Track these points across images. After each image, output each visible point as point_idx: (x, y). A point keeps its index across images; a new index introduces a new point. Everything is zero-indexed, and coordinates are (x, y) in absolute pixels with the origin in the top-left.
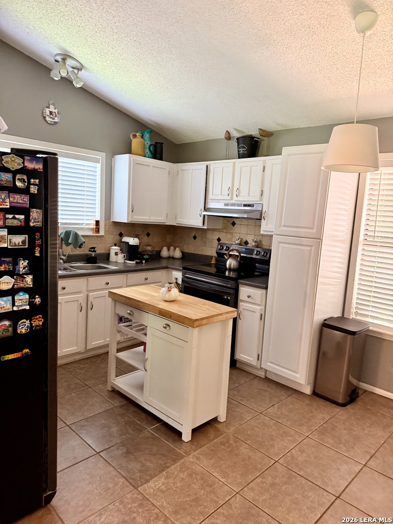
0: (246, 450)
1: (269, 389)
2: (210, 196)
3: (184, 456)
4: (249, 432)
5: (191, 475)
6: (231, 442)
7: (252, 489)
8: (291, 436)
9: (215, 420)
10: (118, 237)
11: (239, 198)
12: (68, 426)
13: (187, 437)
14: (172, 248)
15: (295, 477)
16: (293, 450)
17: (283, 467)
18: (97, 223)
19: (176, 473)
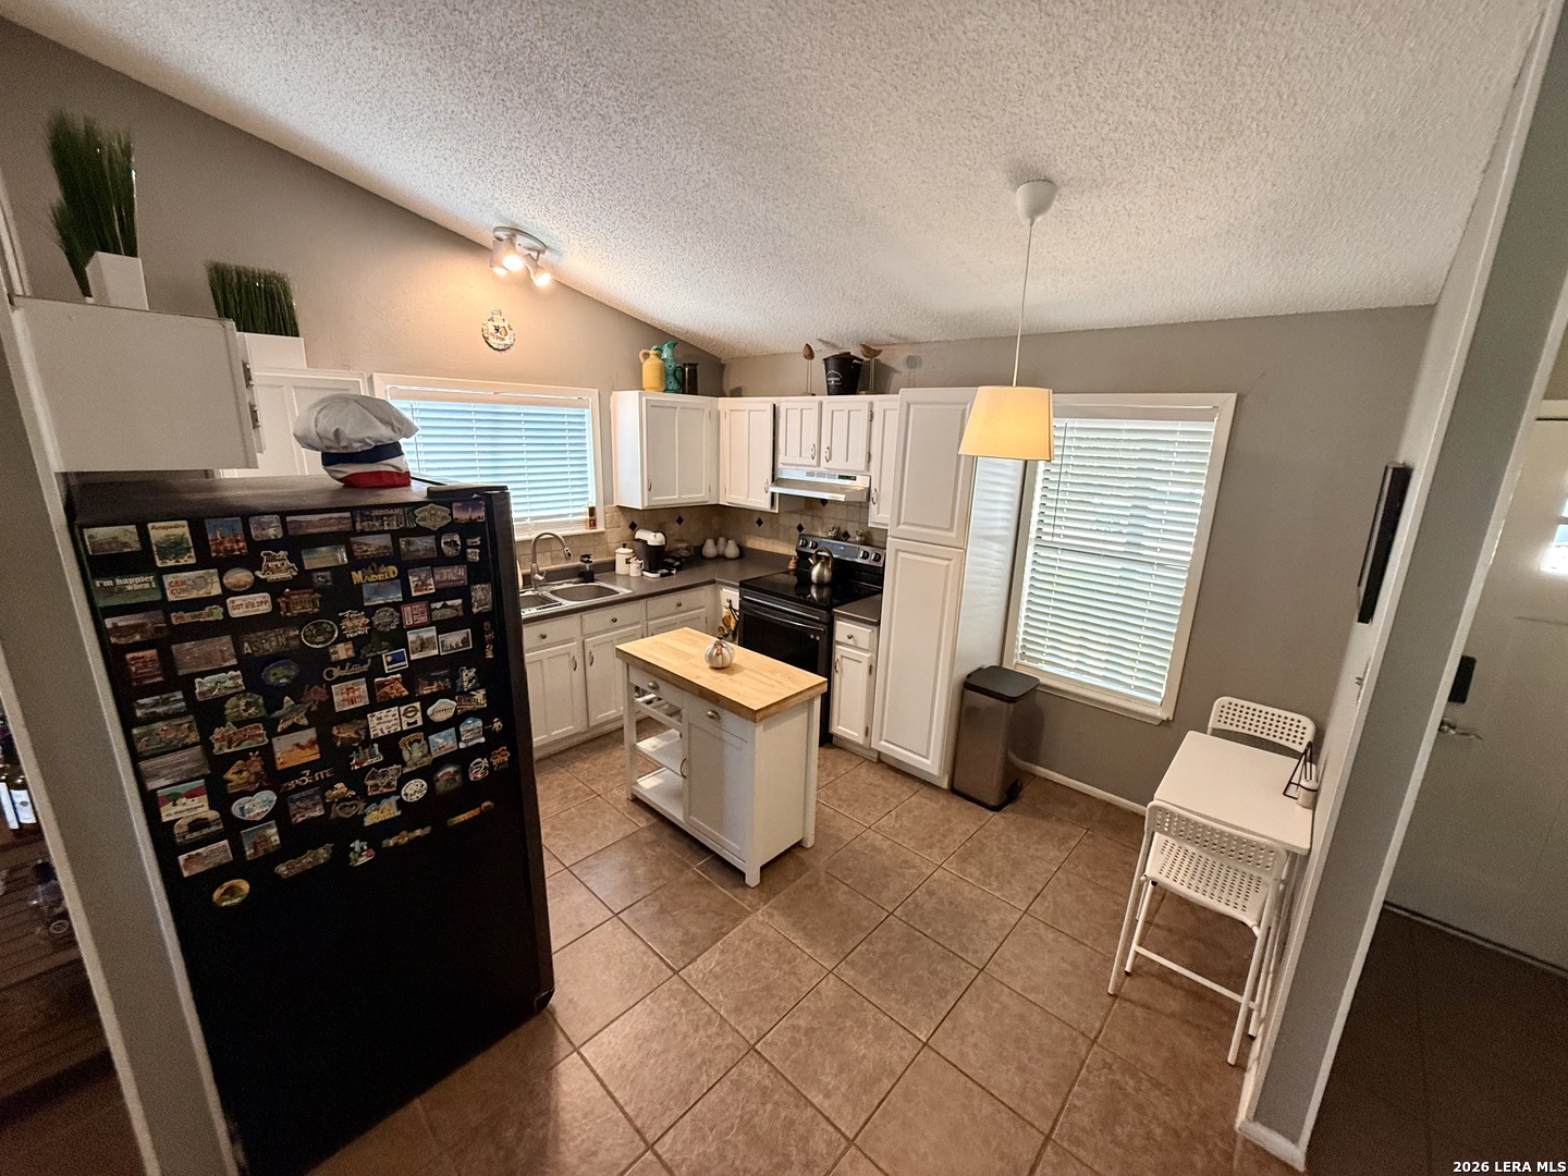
0: (844, 896)
1: (883, 782)
2: (781, 458)
3: (748, 911)
4: (850, 863)
5: (759, 945)
6: (822, 883)
7: (852, 965)
8: (914, 867)
9: (799, 845)
10: (629, 531)
11: (831, 464)
12: (567, 868)
13: (753, 878)
14: (721, 540)
15: (919, 939)
16: (917, 892)
17: (901, 923)
18: (592, 511)
19: (737, 943)
